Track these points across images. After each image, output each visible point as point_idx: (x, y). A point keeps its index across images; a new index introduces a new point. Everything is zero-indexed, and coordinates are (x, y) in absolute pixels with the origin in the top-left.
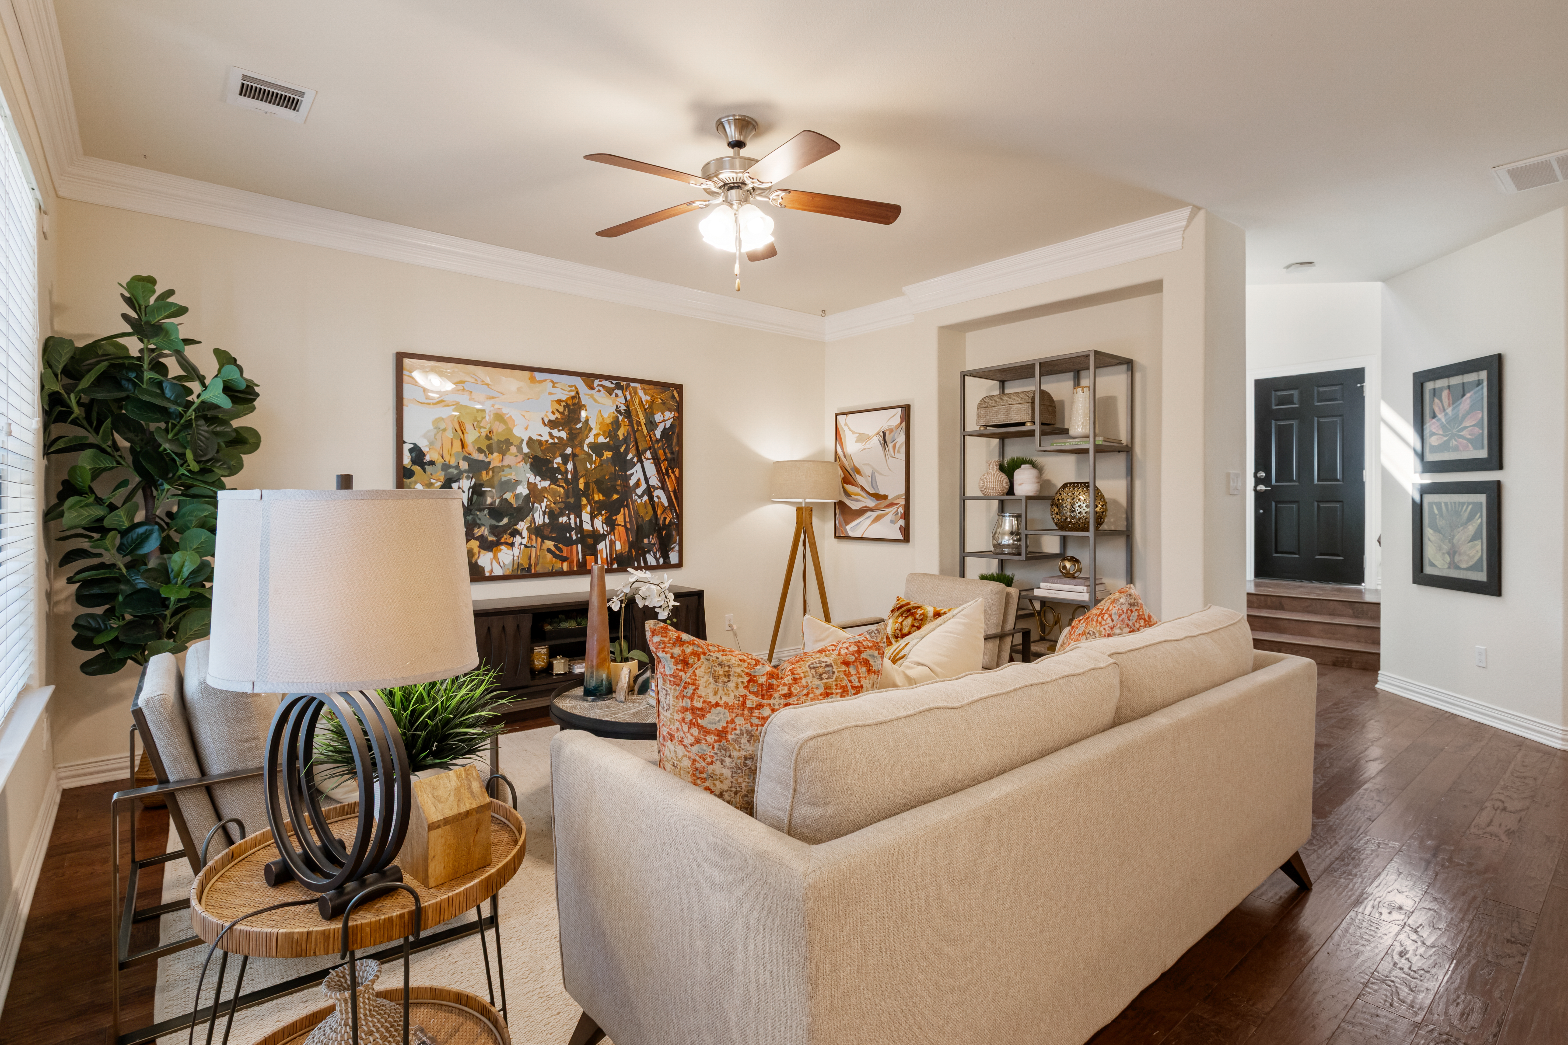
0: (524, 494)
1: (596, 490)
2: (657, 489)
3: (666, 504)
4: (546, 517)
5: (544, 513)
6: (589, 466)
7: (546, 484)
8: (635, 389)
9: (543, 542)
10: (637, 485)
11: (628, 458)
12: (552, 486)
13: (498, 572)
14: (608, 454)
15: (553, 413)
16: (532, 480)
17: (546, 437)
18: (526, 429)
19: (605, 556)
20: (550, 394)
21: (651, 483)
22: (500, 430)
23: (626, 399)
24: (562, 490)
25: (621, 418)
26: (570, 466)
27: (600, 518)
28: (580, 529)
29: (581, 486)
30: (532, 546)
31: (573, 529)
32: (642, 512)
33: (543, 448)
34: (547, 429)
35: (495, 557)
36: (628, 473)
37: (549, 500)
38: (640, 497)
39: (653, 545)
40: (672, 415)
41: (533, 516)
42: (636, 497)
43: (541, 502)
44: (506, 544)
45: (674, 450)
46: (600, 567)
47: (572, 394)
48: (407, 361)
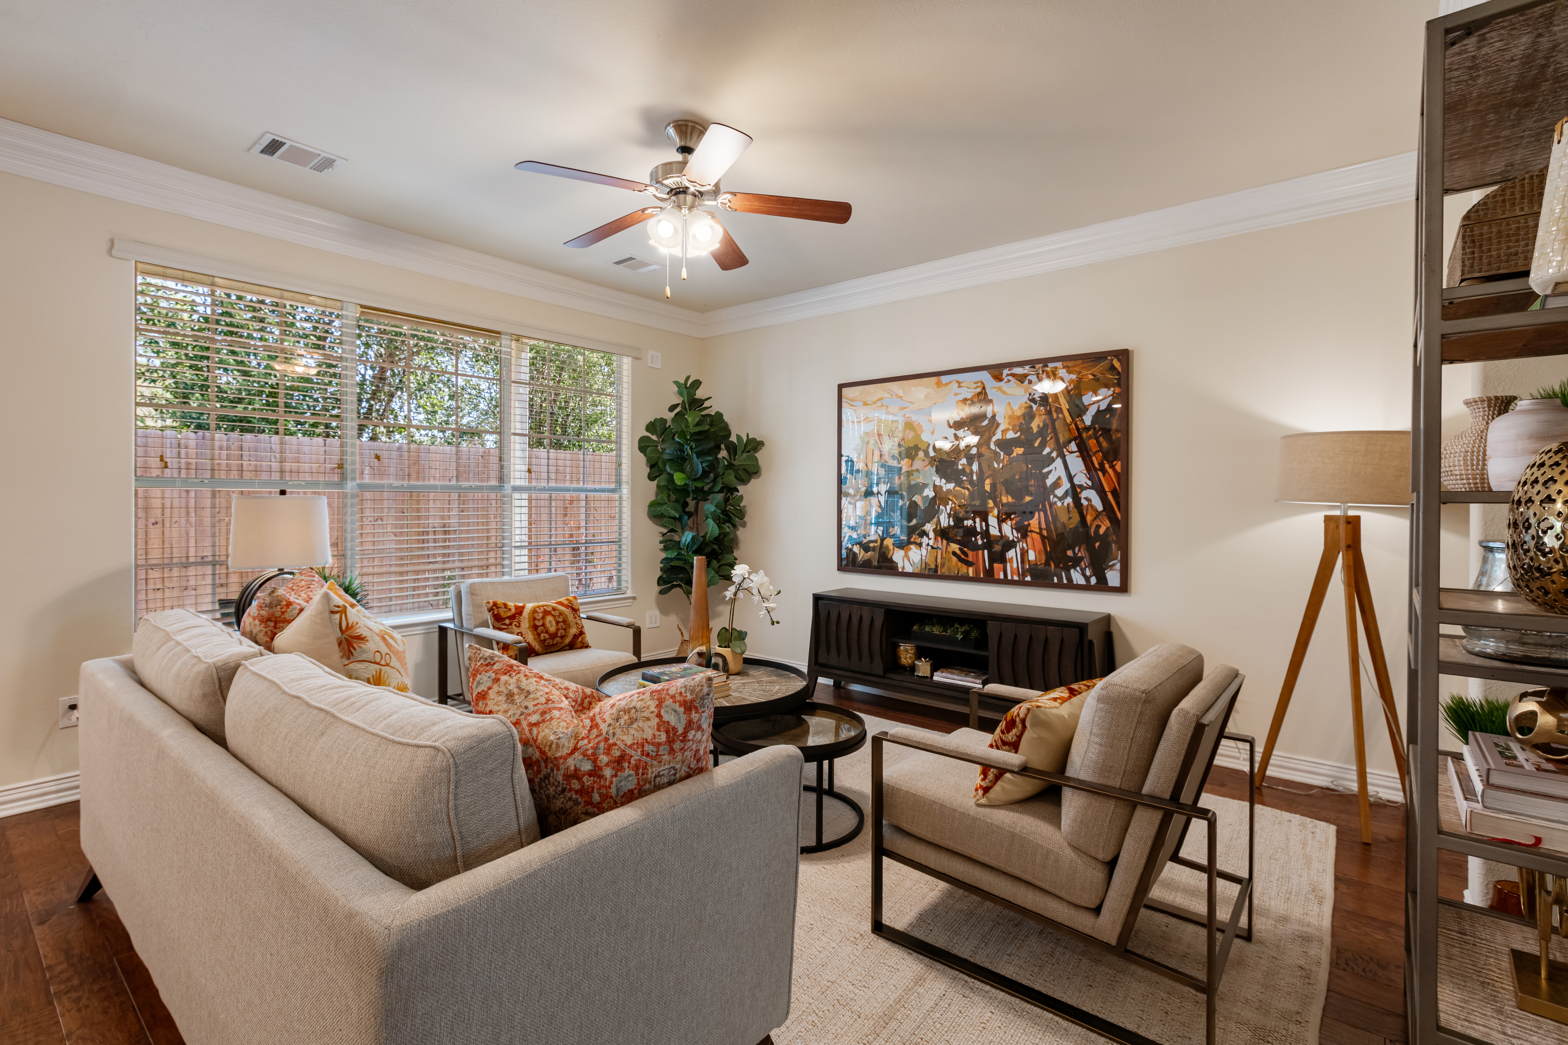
0: (931, 497)
1: (1004, 492)
2: (1086, 488)
3: (1100, 508)
4: (951, 519)
5: (949, 515)
6: (996, 465)
7: (951, 486)
9: (948, 544)
10: (1057, 484)
11: (1045, 453)
12: (957, 488)
13: (909, 569)
14: (1019, 451)
15: (958, 414)
16: (938, 483)
17: (951, 439)
18: (933, 433)
19: (1015, 566)
20: (956, 394)
21: (1076, 481)
22: (910, 437)
24: (967, 492)
25: (1035, 407)
26: (975, 467)
27: (1009, 523)
28: (986, 534)
29: (988, 488)
30: (937, 548)
31: (978, 533)
32: (1063, 518)
33: (948, 452)
34: (953, 431)
35: (906, 556)
36: (1045, 471)
37: (953, 503)
38: (1061, 499)
39: (1082, 558)
40: (1110, 392)
41: (939, 518)
42: (1055, 499)
43: (947, 504)
44: (915, 543)
45: (1114, 437)
46: (1009, 577)
47: (979, 390)
48: (844, 391)
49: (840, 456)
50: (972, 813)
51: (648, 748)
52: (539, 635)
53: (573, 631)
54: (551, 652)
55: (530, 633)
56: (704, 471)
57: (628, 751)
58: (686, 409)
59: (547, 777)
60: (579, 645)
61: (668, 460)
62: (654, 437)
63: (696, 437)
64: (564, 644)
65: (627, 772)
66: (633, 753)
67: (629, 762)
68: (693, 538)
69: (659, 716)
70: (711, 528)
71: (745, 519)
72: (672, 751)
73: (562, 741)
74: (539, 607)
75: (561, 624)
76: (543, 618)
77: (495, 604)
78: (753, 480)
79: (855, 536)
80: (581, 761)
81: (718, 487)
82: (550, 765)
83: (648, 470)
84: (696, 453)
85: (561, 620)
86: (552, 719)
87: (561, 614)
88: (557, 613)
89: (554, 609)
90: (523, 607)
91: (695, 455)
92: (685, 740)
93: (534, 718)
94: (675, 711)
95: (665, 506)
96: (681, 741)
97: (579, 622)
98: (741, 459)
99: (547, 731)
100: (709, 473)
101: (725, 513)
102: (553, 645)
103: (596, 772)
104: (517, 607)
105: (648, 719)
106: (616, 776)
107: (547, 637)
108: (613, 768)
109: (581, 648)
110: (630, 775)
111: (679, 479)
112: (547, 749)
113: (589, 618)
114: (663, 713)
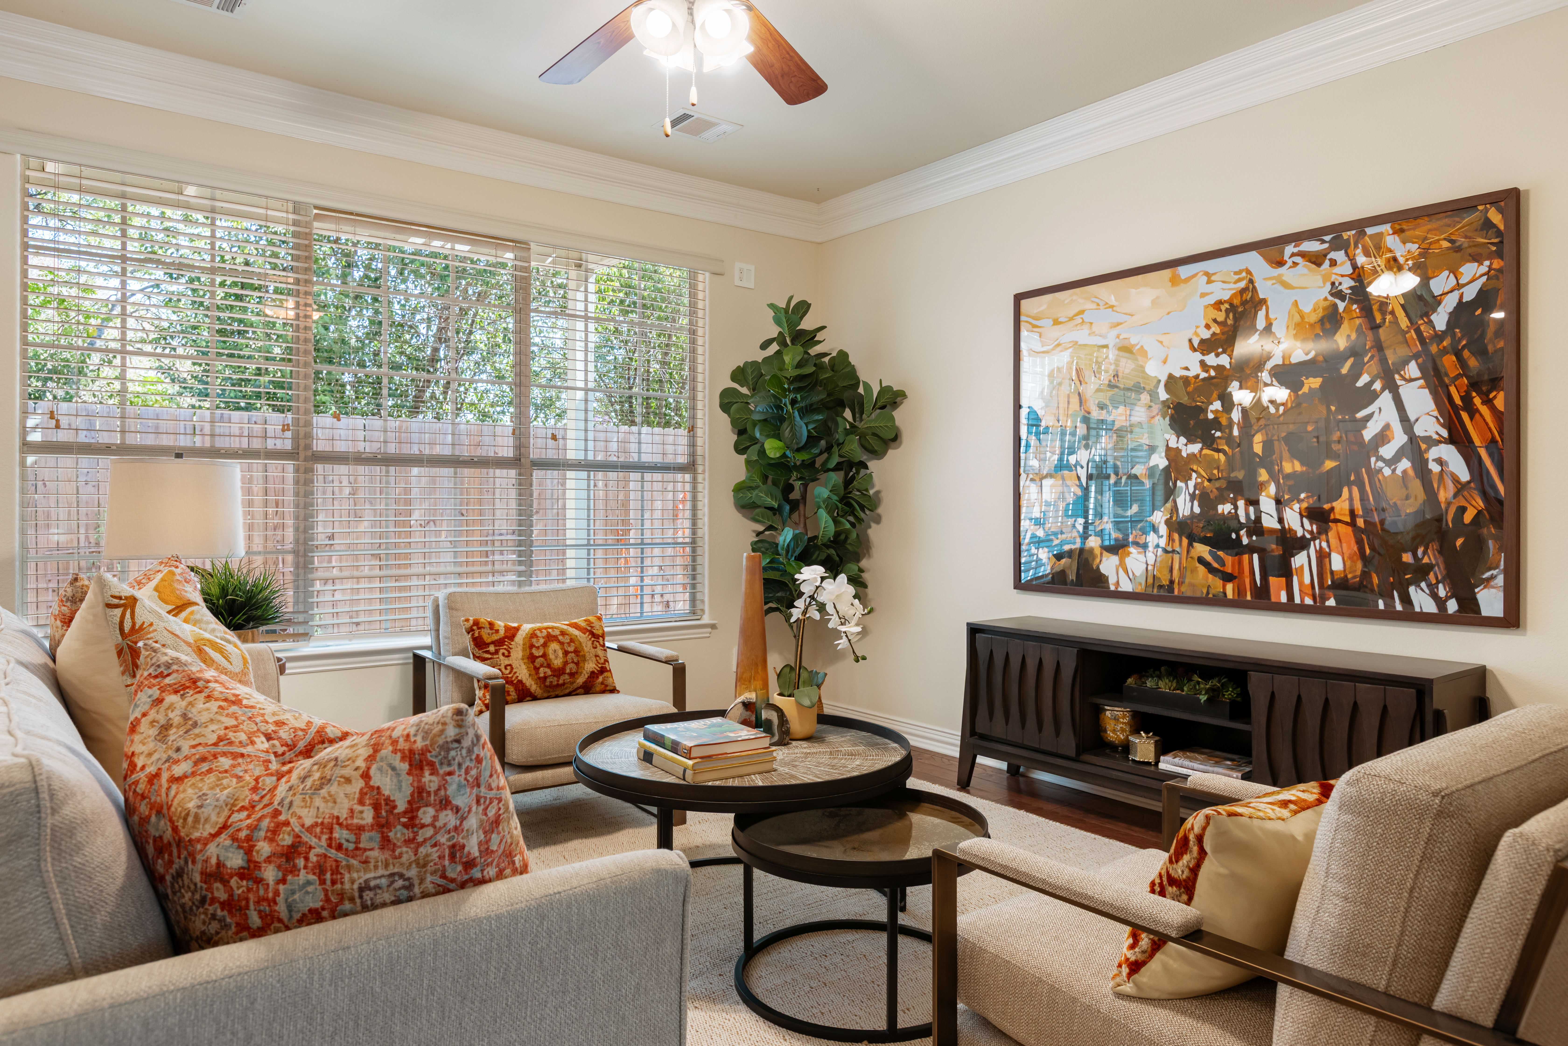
0: (1161, 467)
1: (1286, 454)
2: (1438, 442)
3: (1464, 475)
4: (1196, 503)
5: (1193, 497)
6: (1272, 410)
7: (1195, 448)
8: (1378, 238)
9: (1190, 545)
10: (1383, 437)
11: (1360, 383)
12: (1205, 451)
13: (1126, 586)
14: (1313, 383)
15: (1208, 327)
16: (1173, 444)
17: (1196, 370)
18: (1165, 362)
19: (1307, 580)
20: (1203, 295)
21: (1419, 430)
22: (1127, 371)
23: (1355, 267)
24: (1222, 457)
25: (1341, 306)
26: (1236, 414)
27: (1296, 507)
28: (1256, 527)
29: (1258, 449)
30: (1173, 551)
31: (1241, 526)
32: (1394, 495)
33: (1190, 389)
34: (1198, 356)
35: (1122, 565)
36: (1360, 415)
37: (1199, 475)
38: (1392, 462)
39: (1429, 567)
40: (1484, 269)
41: (1175, 502)
42: (1380, 464)
43: (1188, 478)
44: (1136, 544)
45: (1490, 348)
46: (1297, 600)
47: (1242, 284)
48: (1024, 303)
49: (1018, 407)
50: (1104, 1008)
51: (340, 834)
52: (537, 669)
53: (590, 666)
54: (557, 696)
55: (524, 667)
56: (809, 437)
57: (306, 837)
58: (786, 344)
59: (180, 874)
60: (599, 688)
61: (759, 421)
62: (744, 390)
63: (796, 385)
64: (575, 686)
65: (304, 875)
66: (313, 841)
67: (307, 859)
68: (795, 538)
69: (366, 776)
70: (824, 524)
71: (880, 511)
72: (386, 843)
73: (205, 812)
74: (540, 629)
75: (570, 656)
76: (545, 645)
77: (476, 623)
78: (890, 452)
79: (1040, 533)
80: (226, 849)
81: (835, 460)
82: (184, 854)
83: (735, 437)
84: (800, 411)
85: (571, 649)
86: (210, 771)
87: (572, 641)
88: (566, 639)
89: (563, 633)
90: (517, 629)
91: (796, 413)
92: (412, 822)
93: (179, 770)
94: (394, 769)
95: (757, 491)
96: (405, 826)
97: (601, 653)
98: (871, 420)
99: (190, 791)
100: (819, 439)
101: (846, 500)
102: (558, 685)
103: (249, 872)
104: (507, 628)
105: (348, 780)
106: (283, 881)
107: (549, 672)
108: (279, 867)
109: (603, 692)
110: (309, 883)
111: (773, 448)
112: (180, 823)
113: (621, 649)
114: (372, 772)
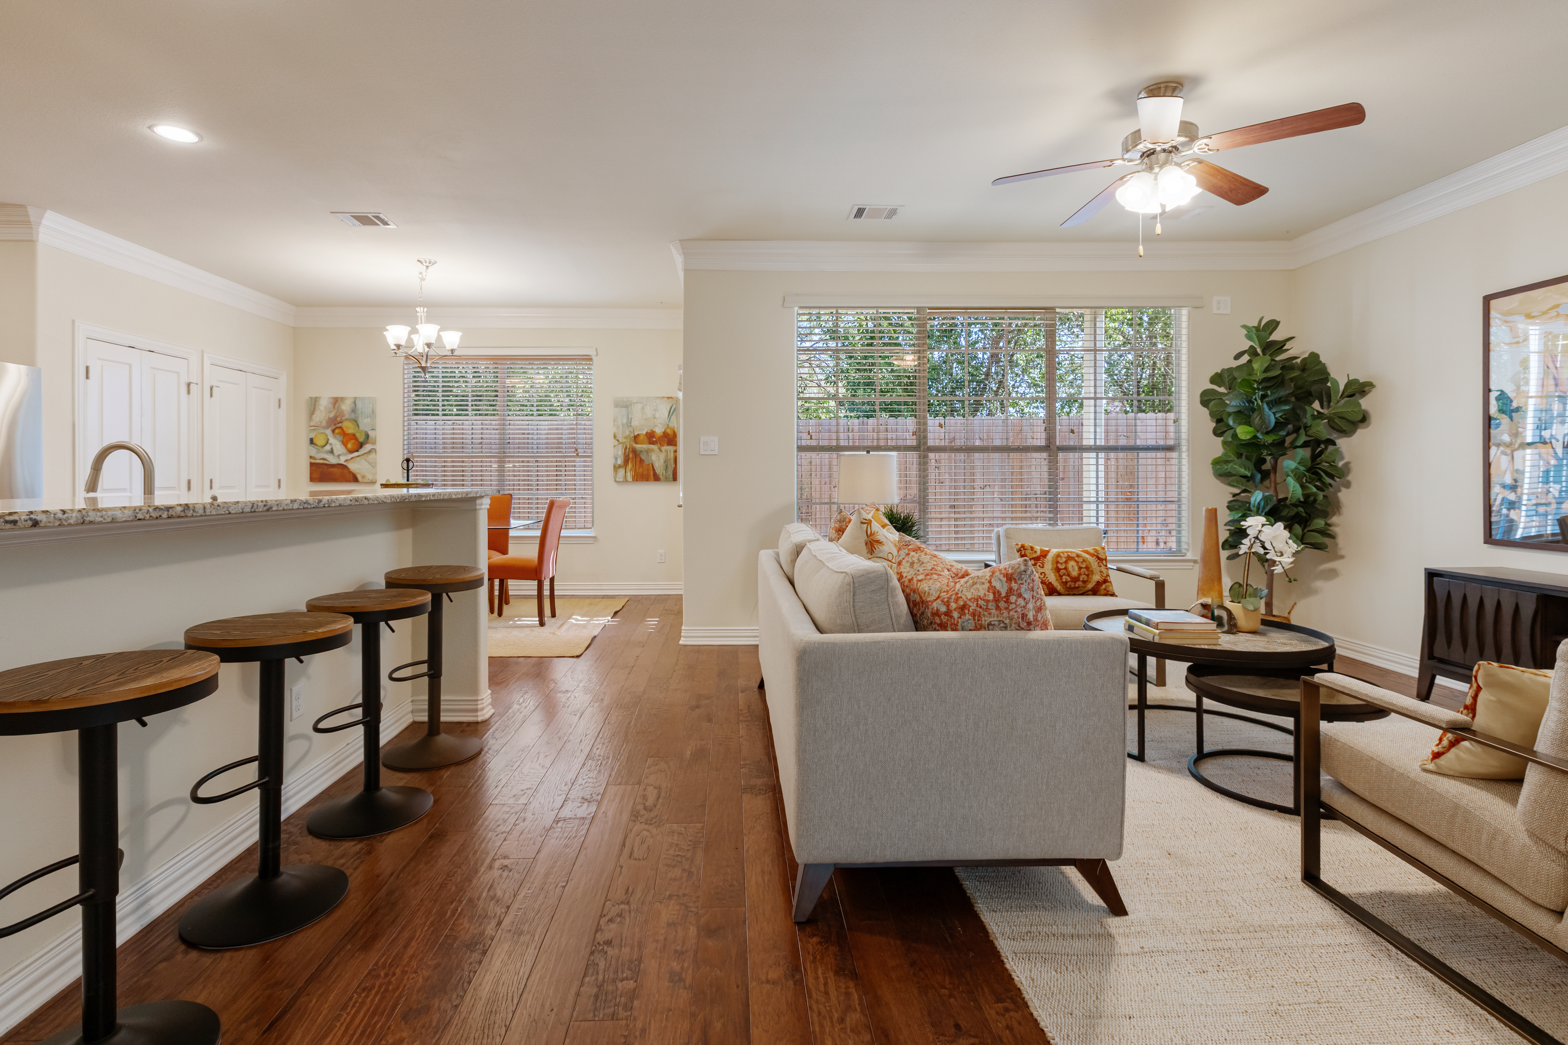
48: (1493, 303)
49: (1487, 390)
51: (981, 602)
52: (1061, 577)
53: (1096, 578)
54: (1074, 595)
55: (1053, 574)
56: (1277, 423)
57: (968, 603)
58: (1257, 354)
59: (923, 613)
60: (1102, 592)
61: (1234, 412)
62: (1221, 390)
63: (1264, 385)
64: (1086, 589)
65: (968, 617)
66: (971, 604)
67: (969, 610)
68: (1266, 499)
69: (990, 582)
70: (1293, 489)
71: (1349, 478)
72: (998, 608)
73: (932, 592)
74: (1063, 553)
75: (1083, 570)
76: (1066, 562)
77: (1023, 546)
78: (1359, 431)
80: (940, 604)
81: (1303, 439)
82: (924, 606)
83: (1214, 425)
84: (1269, 403)
85: (1084, 566)
86: (931, 579)
87: (1084, 561)
88: (1080, 560)
89: (1078, 556)
90: (1048, 552)
91: (1265, 406)
92: (1007, 601)
93: (920, 578)
94: (1000, 580)
95: (1232, 464)
96: (1005, 602)
97: (1104, 571)
98: (1339, 406)
99: (925, 585)
100: (1286, 424)
101: (1313, 470)
102: (1075, 588)
103: (948, 613)
104: (1042, 551)
105: (983, 583)
106: (960, 618)
107: (1069, 579)
108: (959, 613)
109: (1104, 595)
110: (969, 619)
111: (1244, 432)
112: (923, 595)
113: (1119, 569)
114: (992, 581)
